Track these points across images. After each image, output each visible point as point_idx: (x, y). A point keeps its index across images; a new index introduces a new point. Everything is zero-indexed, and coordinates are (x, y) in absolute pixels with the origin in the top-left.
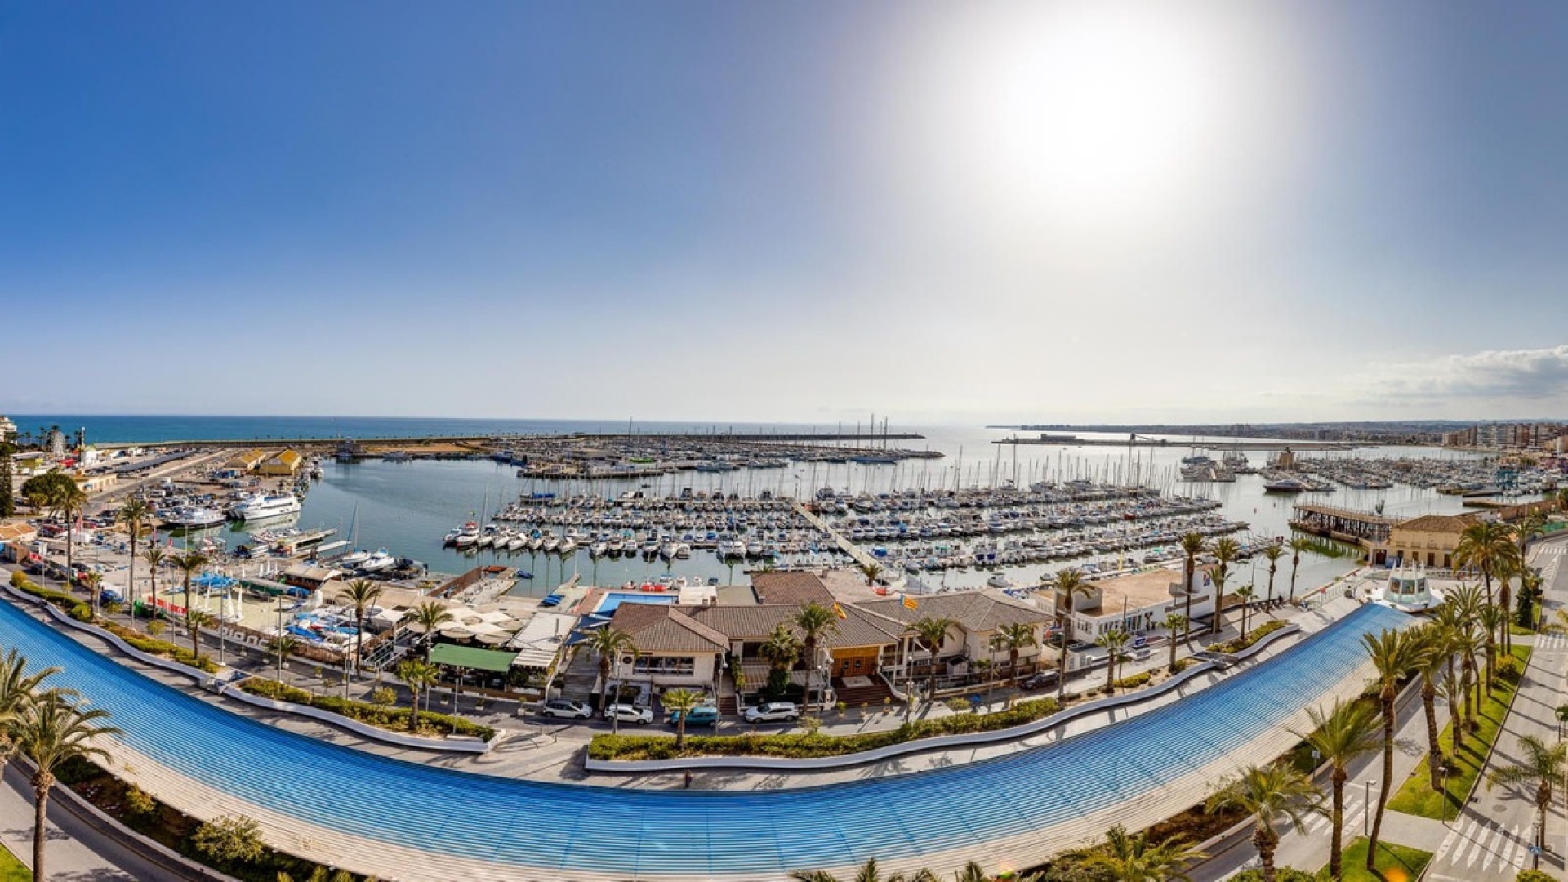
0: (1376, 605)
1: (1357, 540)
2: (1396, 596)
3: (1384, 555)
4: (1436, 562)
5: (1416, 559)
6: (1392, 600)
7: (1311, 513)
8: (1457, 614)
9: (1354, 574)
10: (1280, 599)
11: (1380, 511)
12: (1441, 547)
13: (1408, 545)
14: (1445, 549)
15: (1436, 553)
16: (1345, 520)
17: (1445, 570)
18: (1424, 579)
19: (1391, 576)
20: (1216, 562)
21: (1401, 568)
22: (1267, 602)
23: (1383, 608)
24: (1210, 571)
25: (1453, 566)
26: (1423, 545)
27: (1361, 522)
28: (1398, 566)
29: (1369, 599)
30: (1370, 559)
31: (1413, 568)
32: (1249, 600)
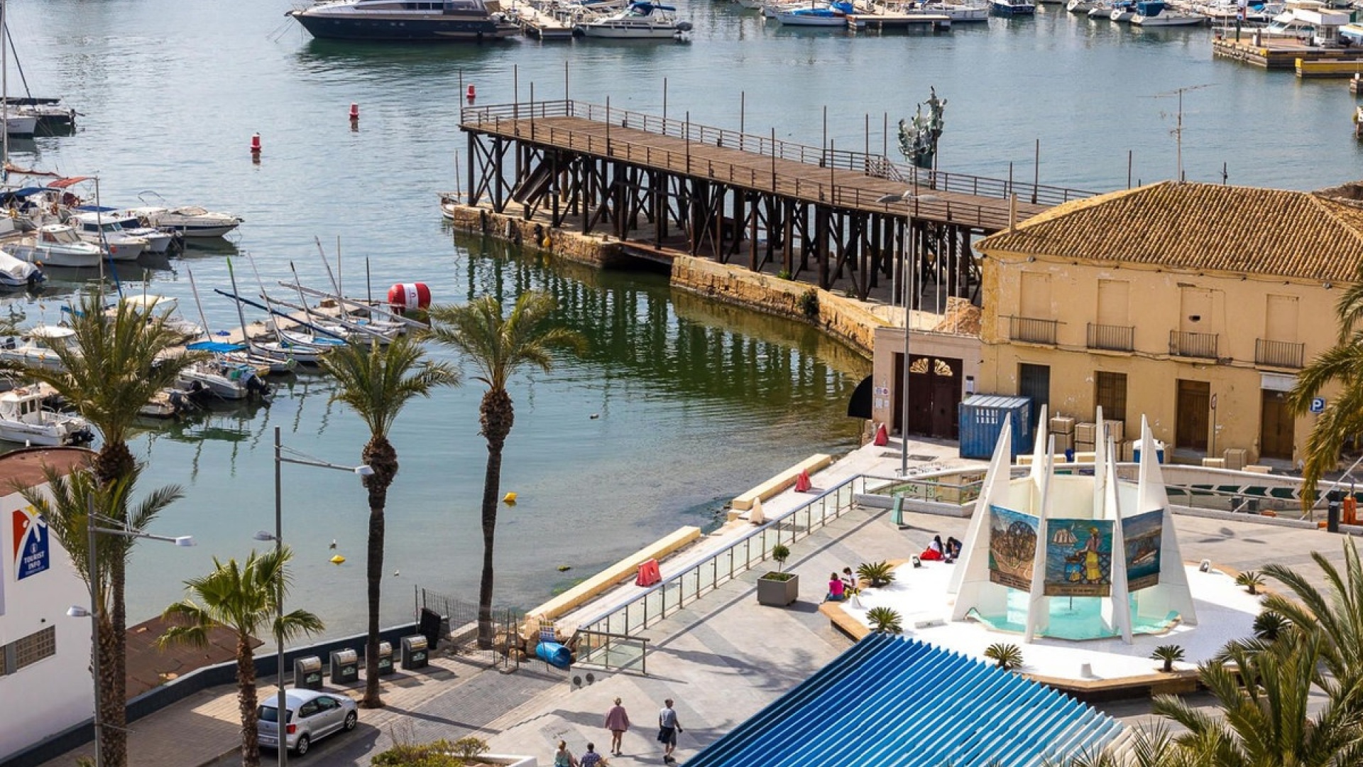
0: (921, 649)
1: (811, 305)
2: (1019, 600)
3: (953, 385)
4: (1216, 427)
5: (1115, 411)
6: (1001, 623)
7: (558, 159)
8: (1317, 706)
9: (802, 484)
10: (432, 625)
11: (923, 158)
12: (1243, 351)
13: (1074, 335)
14: (1265, 363)
15: (1218, 380)
16: (742, 195)
17: (1257, 473)
18: (1158, 516)
19: (988, 494)
20: (79, 439)
21: (1038, 459)
22: (366, 646)
23: (954, 664)
24: (45, 491)
25: (1302, 460)
26: (1153, 339)
27: (824, 212)
28: (1023, 445)
29: (883, 617)
30: (882, 403)
31: (1102, 456)
32: (267, 647)
